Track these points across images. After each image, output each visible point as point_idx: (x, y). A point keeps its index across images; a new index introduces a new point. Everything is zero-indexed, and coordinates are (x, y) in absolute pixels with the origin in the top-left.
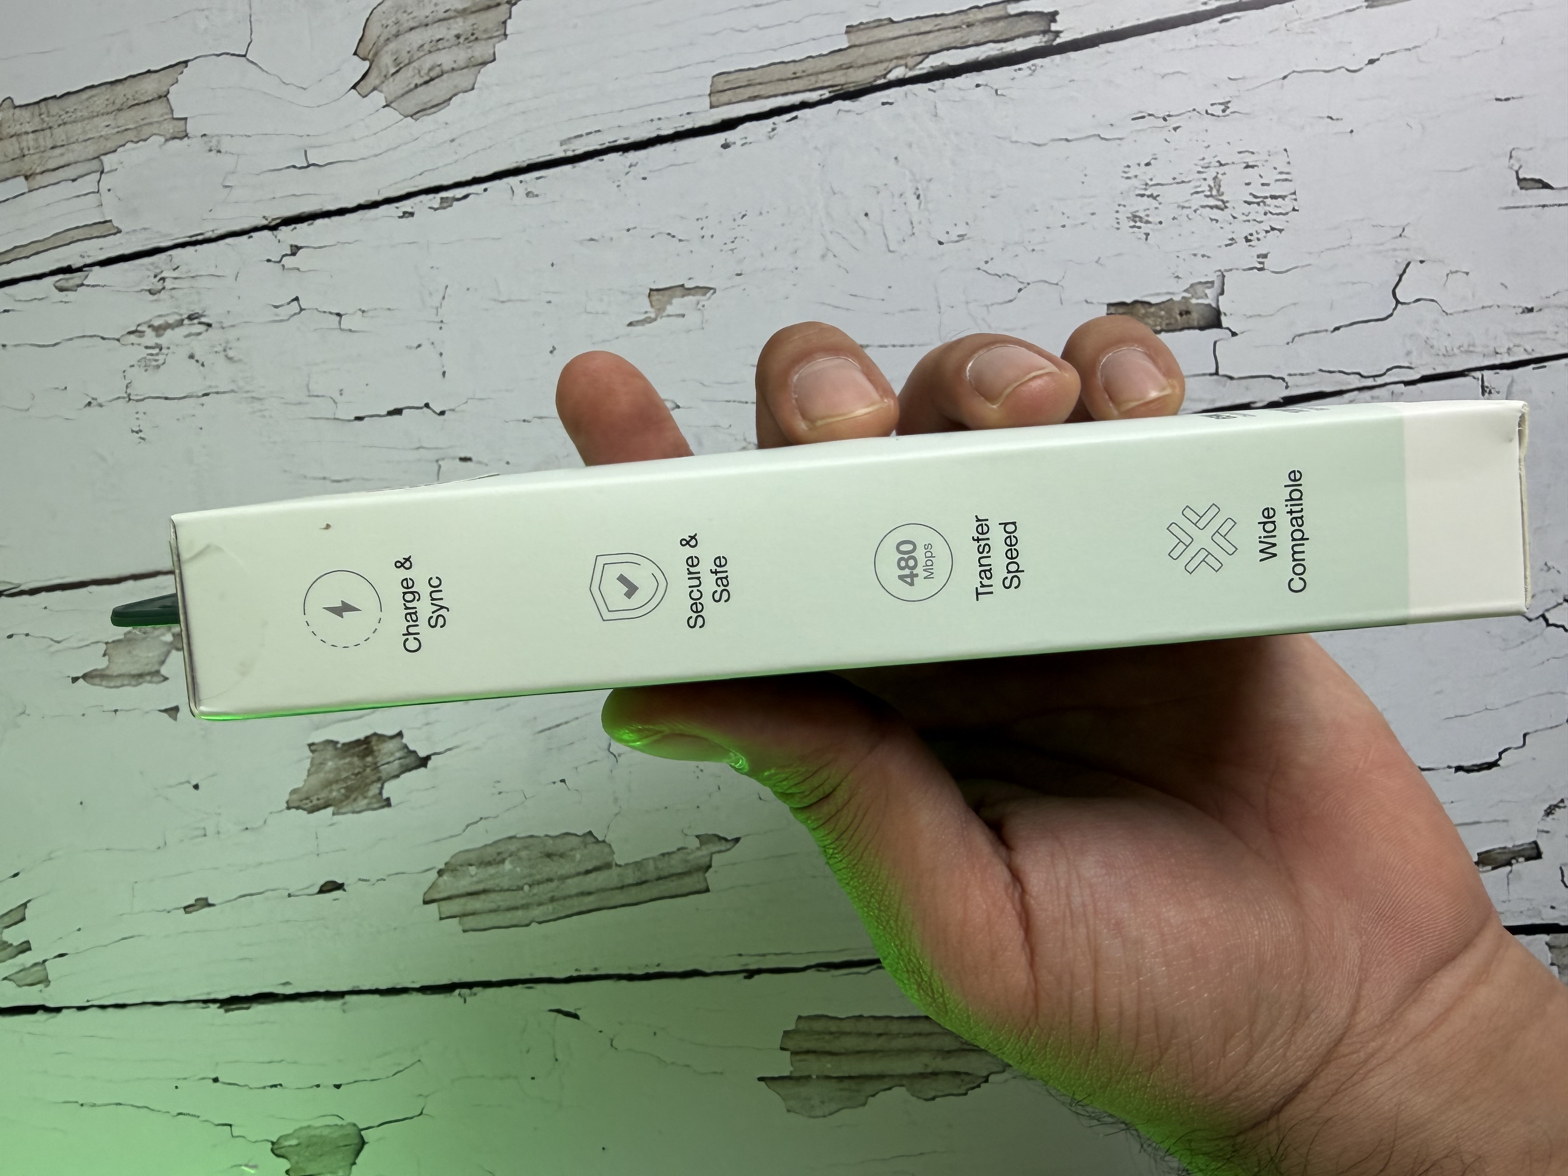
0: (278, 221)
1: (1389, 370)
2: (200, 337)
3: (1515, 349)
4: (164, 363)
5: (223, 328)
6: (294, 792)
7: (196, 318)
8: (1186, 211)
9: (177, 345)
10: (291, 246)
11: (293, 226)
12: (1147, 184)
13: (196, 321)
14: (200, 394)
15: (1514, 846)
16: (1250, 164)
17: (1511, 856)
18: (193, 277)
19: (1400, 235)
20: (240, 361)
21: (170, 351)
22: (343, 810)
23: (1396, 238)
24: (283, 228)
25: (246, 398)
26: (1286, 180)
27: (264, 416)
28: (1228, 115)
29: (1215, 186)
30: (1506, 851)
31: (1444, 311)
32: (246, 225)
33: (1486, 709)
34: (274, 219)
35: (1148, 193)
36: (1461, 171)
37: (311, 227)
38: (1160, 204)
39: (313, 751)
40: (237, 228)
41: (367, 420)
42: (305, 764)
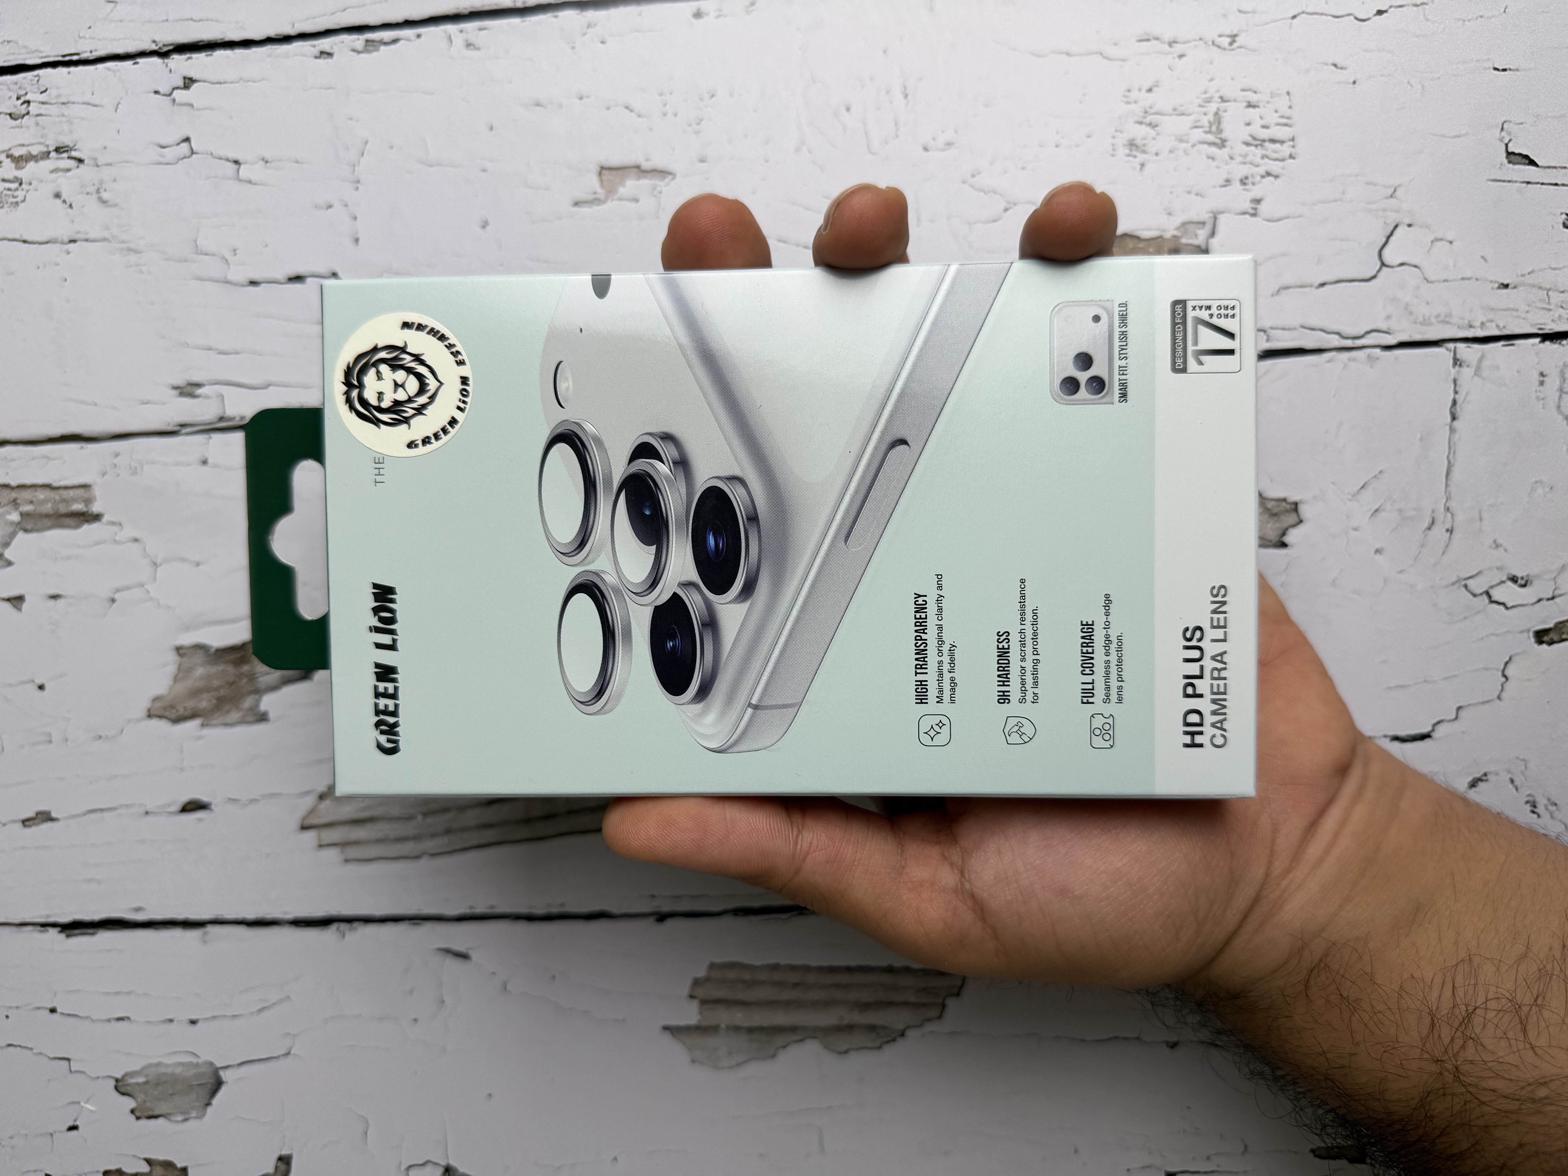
0: (171, 48)
1: (1368, 332)
2: (69, 174)
3: (1488, 324)
4: (23, 201)
5: (98, 166)
6: (156, 699)
7: (67, 151)
8: (1184, 145)
9: (42, 181)
10: (185, 78)
11: (188, 55)
12: (1146, 112)
13: (65, 155)
14: (66, 240)
16: (1252, 104)
18: (63, 104)
19: (1391, 196)
20: (116, 205)
21: (31, 187)
22: (214, 722)
23: (1387, 198)
24: (176, 57)
25: (122, 249)
26: (1286, 125)
27: (142, 272)
28: (1233, 50)
29: (1214, 123)
31: (1425, 279)
32: (132, 48)
33: (1426, 681)
34: (164, 45)
35: (1148, 120)
36: (1455, 137)
37: (210, 58)
38: (1158, 134)
39: (180, 655)
40: (120, 50)
41: (263, 285)
42: (171, 669)
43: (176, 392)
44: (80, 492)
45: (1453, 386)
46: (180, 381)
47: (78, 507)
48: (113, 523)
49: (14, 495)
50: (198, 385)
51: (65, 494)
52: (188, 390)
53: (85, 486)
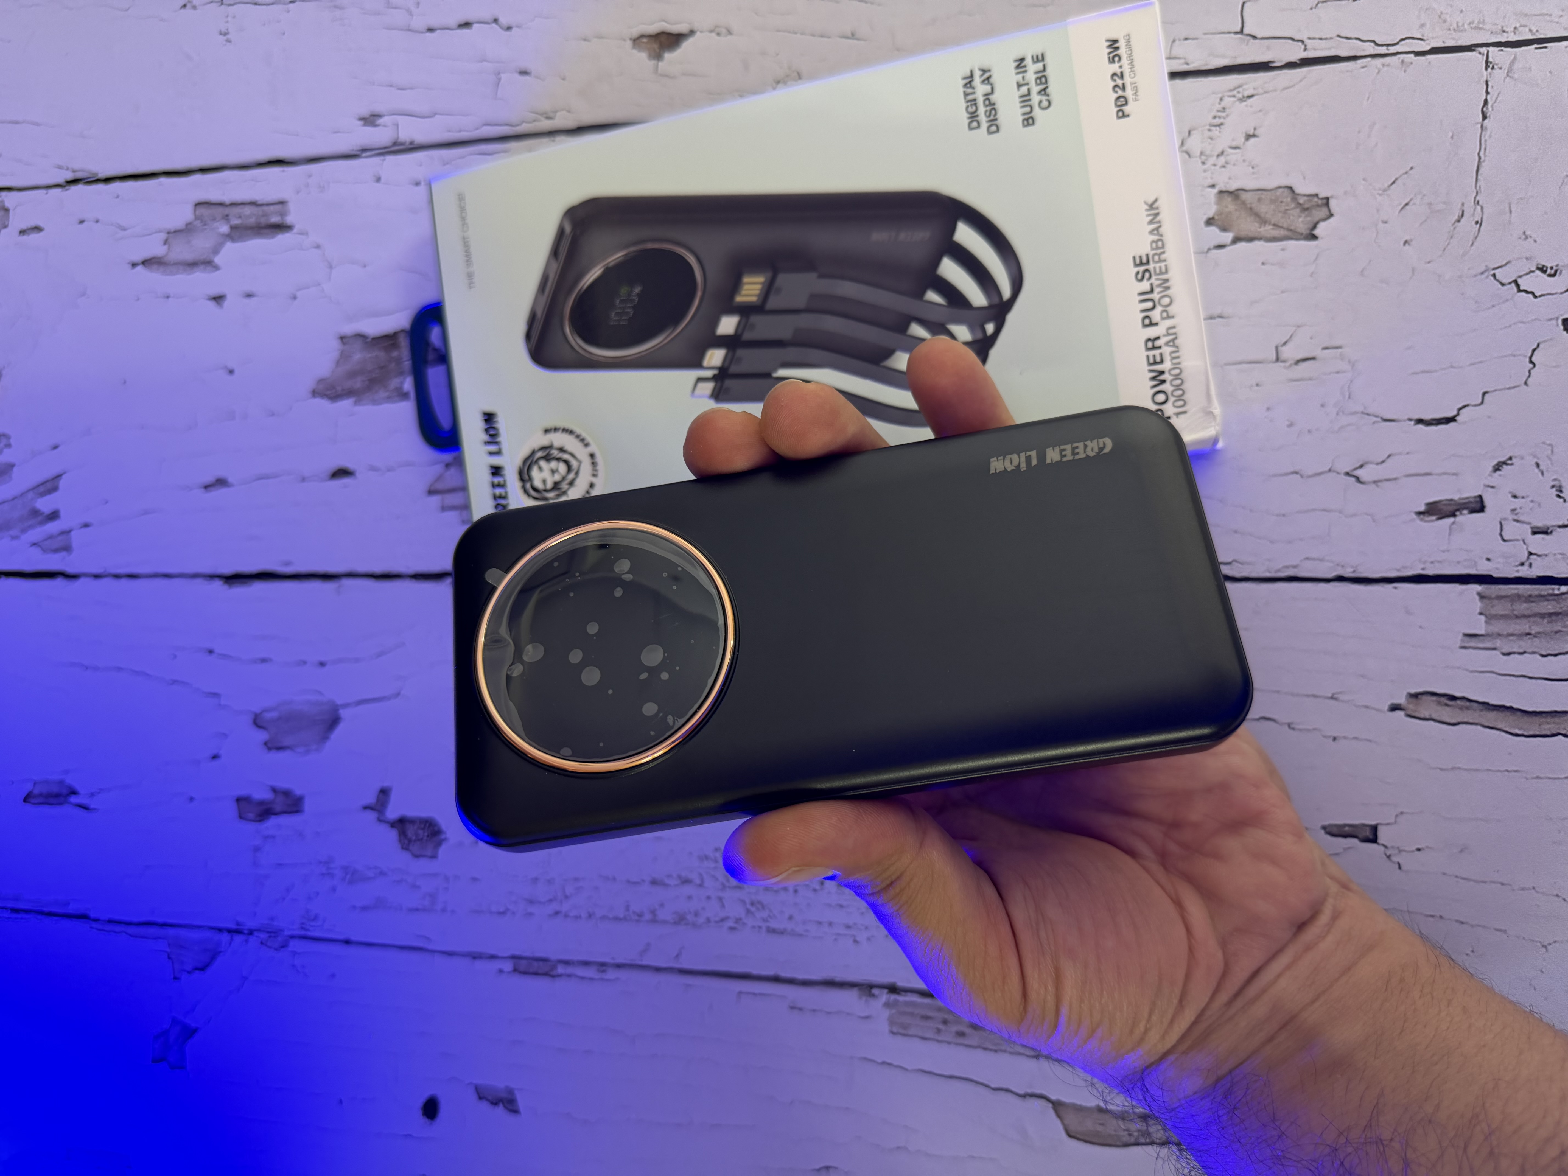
1: (1402, 40)
3: (1520, 29)
6: (321, 381)
15: (1460, 499)
17: (1455, 507)
22: (365, 400)
30: (1453, 502)
33: (1452, 367)
39: (344, 344)
41: (438, 31)
42: (335, 355)
43: (361, 123)
44: (278, 207)
45: (1485, 87)
46: (365, 112)
47: (275, 219)
48: (301, 233)
49: (227, 211)
50: (379, 116)
51: (266, 208)
52: (371, 120)
53: (282, 203)
